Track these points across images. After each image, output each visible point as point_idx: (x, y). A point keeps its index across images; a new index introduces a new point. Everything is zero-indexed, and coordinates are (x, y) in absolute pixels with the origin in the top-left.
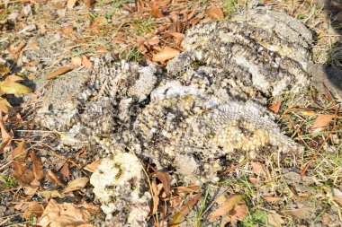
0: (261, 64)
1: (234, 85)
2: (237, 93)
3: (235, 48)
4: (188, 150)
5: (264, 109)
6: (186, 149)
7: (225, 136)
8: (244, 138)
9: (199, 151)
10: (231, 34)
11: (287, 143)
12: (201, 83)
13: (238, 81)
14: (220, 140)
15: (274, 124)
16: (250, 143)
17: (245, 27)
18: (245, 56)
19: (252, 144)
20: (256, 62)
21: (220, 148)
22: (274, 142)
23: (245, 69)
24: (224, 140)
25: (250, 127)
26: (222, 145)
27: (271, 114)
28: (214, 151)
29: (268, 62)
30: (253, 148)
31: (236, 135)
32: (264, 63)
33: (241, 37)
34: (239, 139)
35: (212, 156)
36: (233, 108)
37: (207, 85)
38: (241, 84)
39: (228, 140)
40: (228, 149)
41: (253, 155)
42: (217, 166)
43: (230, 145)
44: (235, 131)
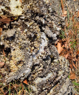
0: (46, 82)
1: (40, 69)
2: (36, 69)
3: (55, 74)
4: (17, 36)
5: (26, 76)
6: (17, 35)
7: (19, 53)
8: (16, 61)
9: (15, 40)
10: (62, 75)
11: (9, 79)
12: (44, 55)
13: (41, 71)
14: (17, 50)
15: (19, 77)
16: (13, 63)
17: (63, 81)
18: (51, 77)
19: (12, 64)
20: (47, 80)
21: (14, 50)
22: (11, 73)
23: (45, 75)
24: (17, 52)
25: (20, 66)
26: (15, 51)
27: (23, 78)
28: (13, 46)
29: (46, 85)
30: (11, 64)
31: (18, 58)
32: (46, 84)
33: (59, 78)
34: (16, 59)
35: (11, 45)
36: (30, 63)
37: (43, 57)
38: (39, 72)
39: (16, 54)
40: (13, 53)
41: (8, 62)
42: (7, 46)
43: (15, 54)
44: (20, 58)
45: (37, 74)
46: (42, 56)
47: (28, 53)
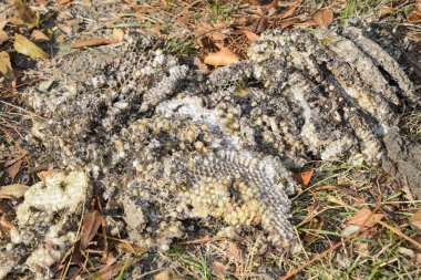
0: (318, 110)
1: (274, 127)
2: (271, 140)
3: (294, 77)
4: (145, 195)
5: (286, 174)
6: (142, 194)
7: (202, 194)
8: (228, 205)
9: (161, 201)
10: (304, 54)
11: (282, 232)
12: (230, 110)
13: (282, 124)
14: (192, 197)
15: (285, 199)
16: (234, 214)
17: (321, 52)
18: (305, 91)
19: (237, 216)
20: (312, 104)
21: (190, 207)
22: (266, 222)
23: (296, 110)
24: (198, 199)
25: (246, 193)
26: (193, 204)
27: (292, 184)
28: (179, 209)
29: (328, 110)
30: (234, 222)
31: (220, 197)
32: (322, 108)
33: (310, 63)
34: (220, 204)
35: (174, 215)
36: (242, 159)
37: (236, 116)
38: (285, 129)
39: (205, 201)
40: (200, 213)
41: (227, 232)
42: (174, 230)
43: (205, 207)
44: (220, 191)
45: (290, 139)
46: (230, 115)
47: (206, 162)
